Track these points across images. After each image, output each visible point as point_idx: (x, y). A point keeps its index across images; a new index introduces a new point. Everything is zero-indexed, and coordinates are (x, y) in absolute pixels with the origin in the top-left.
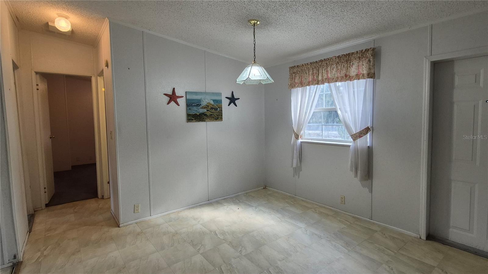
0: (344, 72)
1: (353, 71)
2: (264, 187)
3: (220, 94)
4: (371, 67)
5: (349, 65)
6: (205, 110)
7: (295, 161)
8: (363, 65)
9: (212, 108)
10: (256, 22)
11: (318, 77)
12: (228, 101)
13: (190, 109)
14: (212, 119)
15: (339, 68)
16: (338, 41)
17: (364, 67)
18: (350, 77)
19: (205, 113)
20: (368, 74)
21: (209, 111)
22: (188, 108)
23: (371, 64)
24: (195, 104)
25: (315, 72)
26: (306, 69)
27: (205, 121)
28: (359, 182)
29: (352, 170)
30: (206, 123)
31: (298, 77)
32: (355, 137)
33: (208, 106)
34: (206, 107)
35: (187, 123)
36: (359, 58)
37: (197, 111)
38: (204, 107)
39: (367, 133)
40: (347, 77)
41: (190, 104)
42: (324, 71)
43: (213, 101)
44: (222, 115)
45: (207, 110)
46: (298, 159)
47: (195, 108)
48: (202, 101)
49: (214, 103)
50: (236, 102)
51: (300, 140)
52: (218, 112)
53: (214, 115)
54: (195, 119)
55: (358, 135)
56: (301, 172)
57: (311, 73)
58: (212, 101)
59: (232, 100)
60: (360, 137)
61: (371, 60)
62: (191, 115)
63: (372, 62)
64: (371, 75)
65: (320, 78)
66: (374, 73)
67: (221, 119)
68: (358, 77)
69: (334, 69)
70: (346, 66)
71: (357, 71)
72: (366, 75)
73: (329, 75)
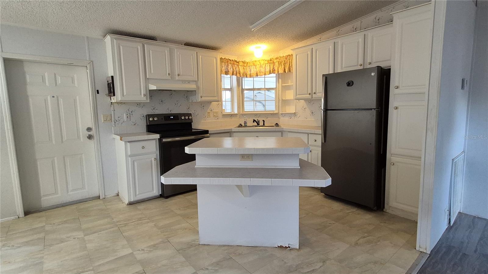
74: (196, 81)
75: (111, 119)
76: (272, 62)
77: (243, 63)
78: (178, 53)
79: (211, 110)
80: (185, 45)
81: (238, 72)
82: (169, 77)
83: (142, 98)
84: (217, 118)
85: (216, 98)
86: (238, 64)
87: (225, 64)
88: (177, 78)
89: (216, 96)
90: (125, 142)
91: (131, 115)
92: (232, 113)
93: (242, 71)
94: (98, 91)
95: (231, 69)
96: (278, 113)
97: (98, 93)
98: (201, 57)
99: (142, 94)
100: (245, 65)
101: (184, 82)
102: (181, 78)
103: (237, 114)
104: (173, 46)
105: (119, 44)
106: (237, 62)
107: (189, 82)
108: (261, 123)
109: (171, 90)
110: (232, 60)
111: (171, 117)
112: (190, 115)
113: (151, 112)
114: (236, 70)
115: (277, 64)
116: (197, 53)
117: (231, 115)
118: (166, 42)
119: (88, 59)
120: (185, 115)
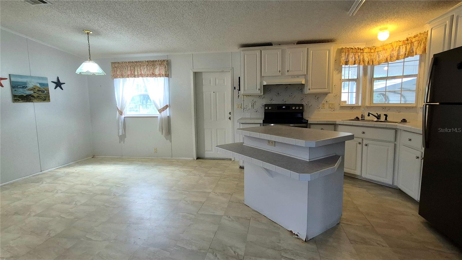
0: (151, 72)
1: (157, 72)
2: (93, 157)
3: (46, 79)
4: (167, 71)
5: (154, 68)
6: (32, 92)
7: (121, 131)
8: (162, 69)
9: (39, 91)
10: (89, 32)
11: (134, 72)
12: (54, 85)
13: (15, 90)
14: (40, 100)
15: (149, 68)
16: (146, 52)
17: (163, 70)
18: (155, 75)
19: (32, 95)
20: (165, 75)
21: (36, 93)
22: (14, 89)
23: (166, 69)
24: (21, 86)
25: (132, 69)
26: (125, 66)
27: (32, 102)
28: (164, 138)
29: (160, 131)
30: (33, 103)
31: (119, 71)
32: (160, 111)
33: (35, 89)
34: (33, 89)
35: (13, 103)
36: (160, 64)
37: (23, 92)
38: (31, 89)
39: (167, 108)
40: (153, 75)
41: (14, 86)
42: (139, 69)
43: (40, 85)
44: (49, 97)
45: (34, 92)
46: (123, 129)
47: (21, 90)
48: (28, 84)
49: (40, 86)
50: (62, 86)
51: (123, 116)
52: (45, 94)
53: (41, 96)
54: (22, 100)
55: (162, 109)
56: (125, 139)
57: (129, 69)
58: (38, 84)
59: (58, 84)
60: (163, 111)
61: (166, 67)
62: (17, 96)
63: (167, 68)
64: (167, 75)
65: (136, 73)
66: (169, 74)
67: (49, 100)
68: (160, 75)
69: (145, 69)
70: (153, 68)
71: (159, 72)
72: (164, 75)
73: (142, 72)
74: (305, 75)
75: (241, 107)
76: (409, 42)
77: (369, 49)
78: (289, 52)
79: (327, 102)
80: (297, 44)
81: (361, 60)
82: (280, 74)
83: (258, 92)
84: (333, 109)
85: (327, 90)
86: (362, 51)
87: (346, 54)
88: (287, 74)
89: (326, 88)
90: (239, 123)
91: (254, 105)
92: (357, 105)
93: (366, 59)
94: (235, 87)
95: (352, 58)
96: (417, 106)
97: (235, 89)
98: (311, 52)
99: (258, 88)
100: (372, 51)
101: (293, 76)
102: (290, 73)
103: (360, 107)
104: (284, 47)
105: (244, 54)
106: (361, 50)
107: (298, 76)
108: (383, 118)
109: (282, 84)
110: (355, 48)
111: (283, 107)
112: (302, 105)
113: (269, 102)
114: (360, 58)
115: (416, 44)
116: (308, 49)
117: (352, 108)
118: (280, 45)
119: (231, 67)
120: (296, 105)
